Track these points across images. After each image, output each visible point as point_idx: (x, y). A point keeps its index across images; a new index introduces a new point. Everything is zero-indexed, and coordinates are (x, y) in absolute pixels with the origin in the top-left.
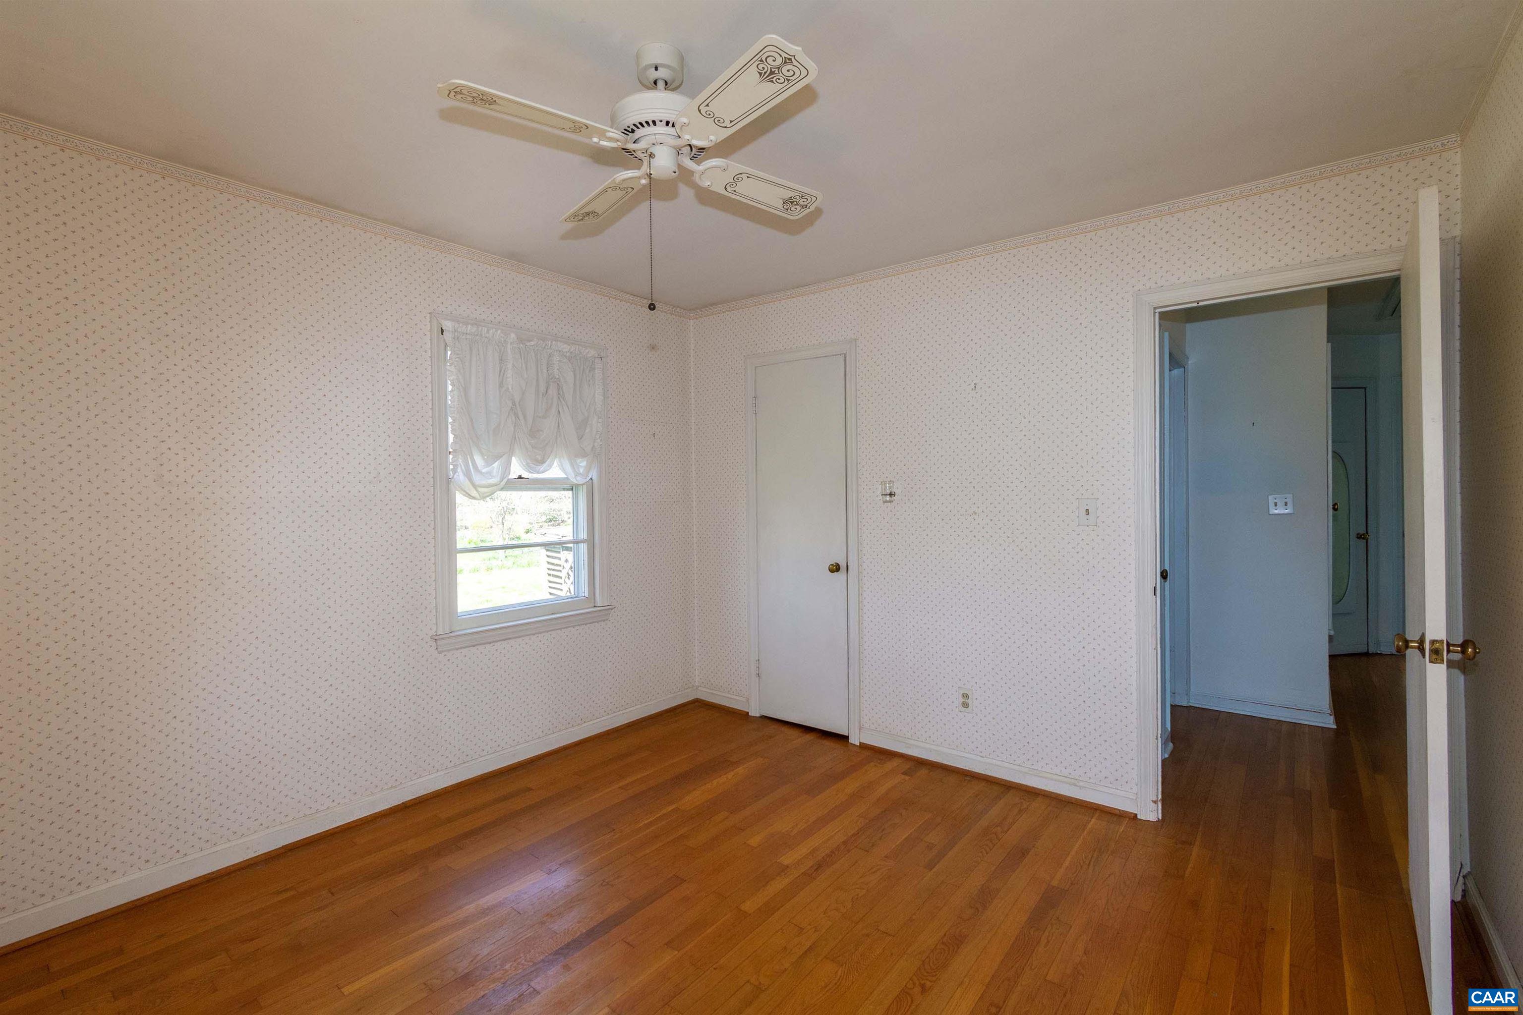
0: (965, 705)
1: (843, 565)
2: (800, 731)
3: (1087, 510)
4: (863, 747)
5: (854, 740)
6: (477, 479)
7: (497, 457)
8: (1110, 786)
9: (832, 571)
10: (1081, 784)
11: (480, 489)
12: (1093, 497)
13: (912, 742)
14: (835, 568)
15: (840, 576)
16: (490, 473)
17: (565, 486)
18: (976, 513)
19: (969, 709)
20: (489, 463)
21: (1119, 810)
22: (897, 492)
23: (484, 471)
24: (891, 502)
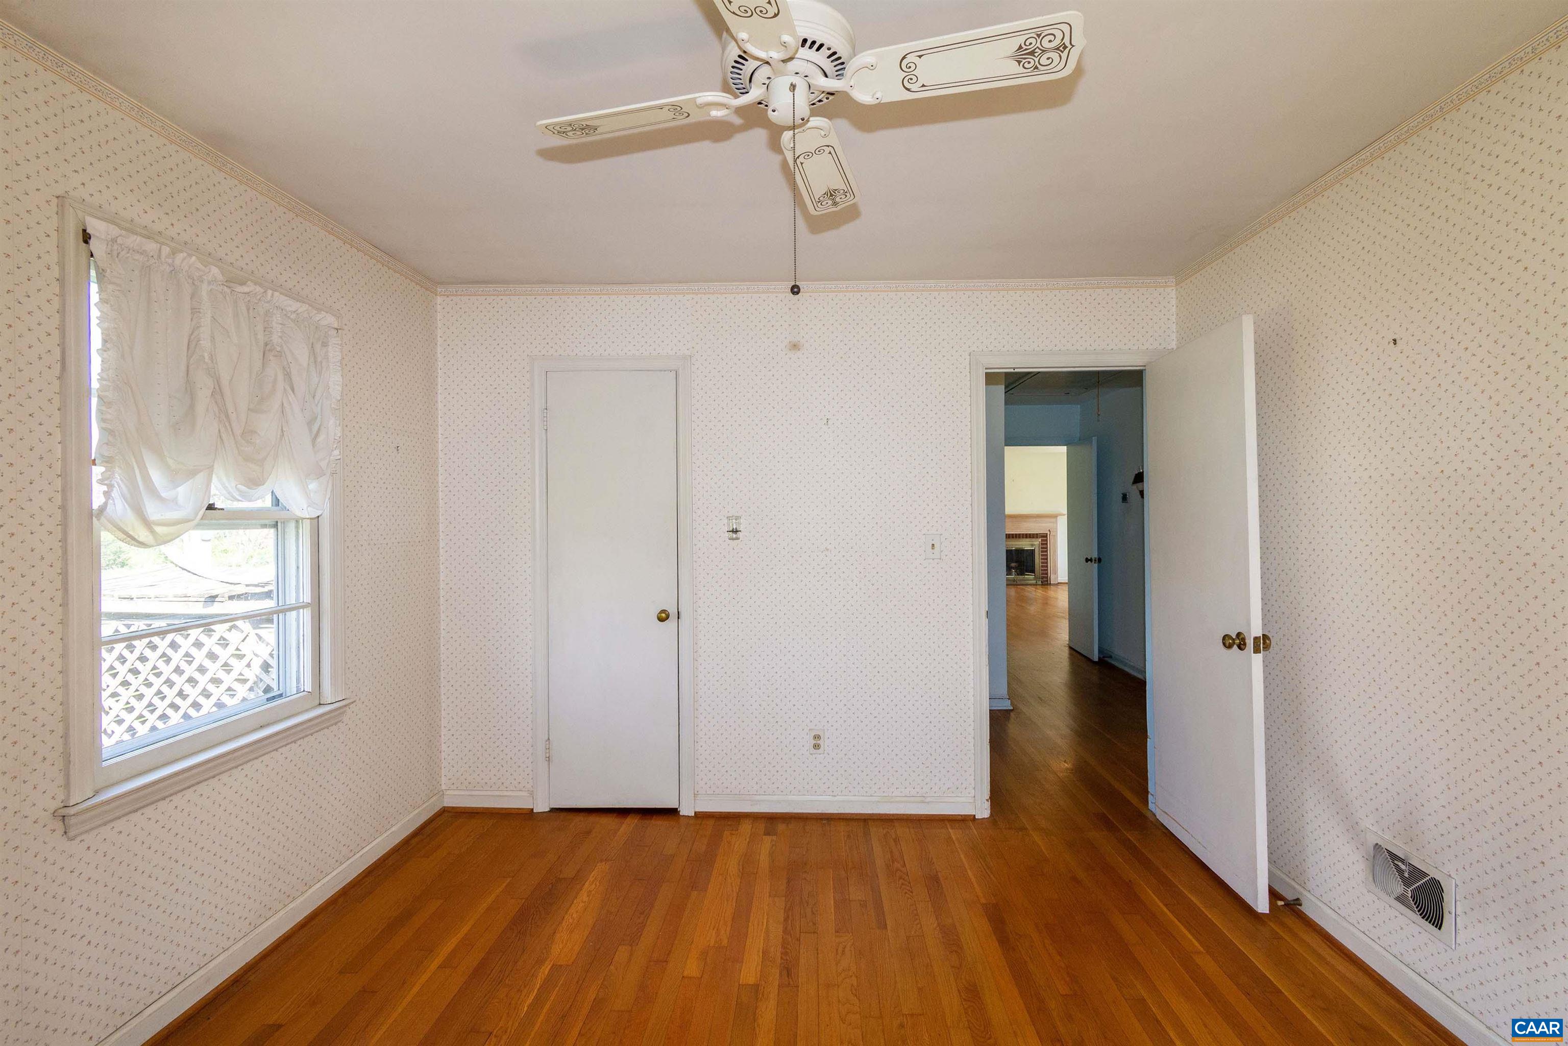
0: (816, 746)
1: (672, 611)
2: (615, 815)
3: (933, 545)
4: (700, 816)
5: (687, 810)
6: (153, 511)
7: (192, 474)
8: (953, 795)
9: (661, 620)
10: (928, 800)
11: (159, 529)
12: (937, 533)
13: (758, 798)
14: (663, 617)
15: (671, 624)
16: (175, 500)
17: (267, 522)
18: (828, 550)
19: (821, 751)
20: (175, 484)
21: (961, 815)
22: (741, 528)
23: (164, 495)
24: (737, 539)
